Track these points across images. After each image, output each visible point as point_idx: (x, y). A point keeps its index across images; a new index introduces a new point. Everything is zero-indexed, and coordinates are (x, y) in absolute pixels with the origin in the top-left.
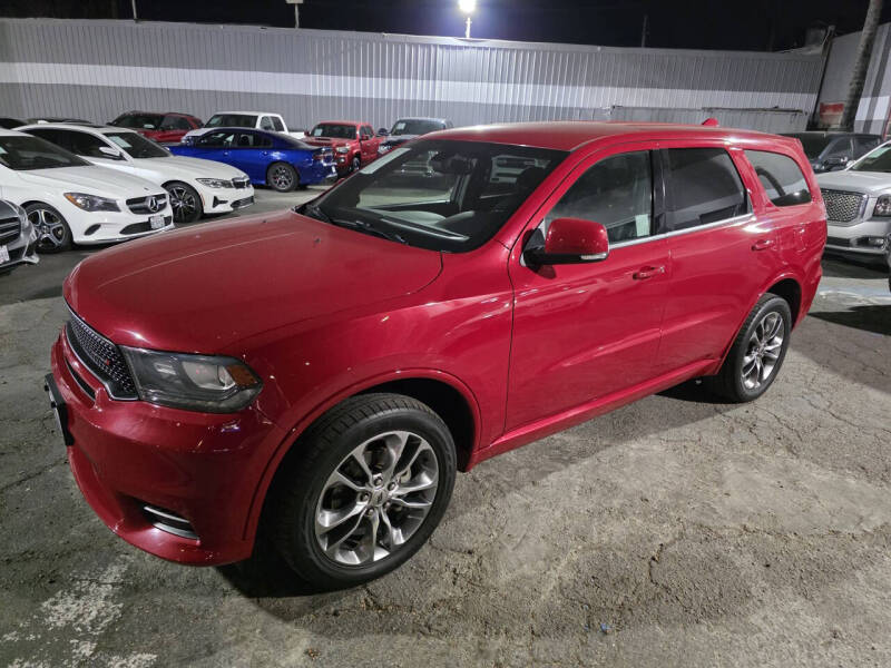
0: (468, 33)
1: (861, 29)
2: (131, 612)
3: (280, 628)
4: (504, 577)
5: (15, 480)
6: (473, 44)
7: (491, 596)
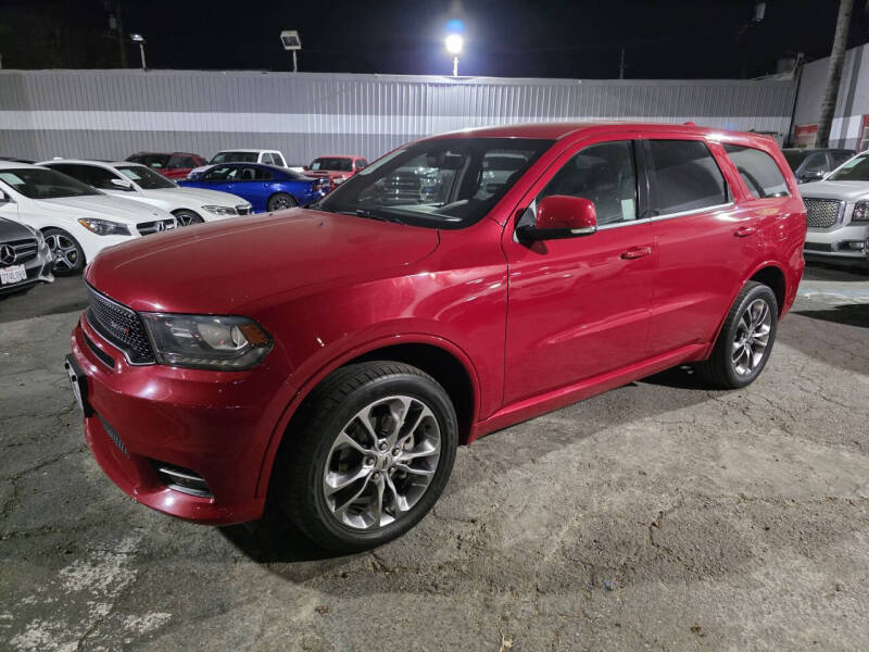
0: (455, 72)
1: (830, 55)
2: (146, 577)
3: (291, 589)
4: (507, 543)
5: (32, 466)
6: (460, 82)
7: (495, 558)
